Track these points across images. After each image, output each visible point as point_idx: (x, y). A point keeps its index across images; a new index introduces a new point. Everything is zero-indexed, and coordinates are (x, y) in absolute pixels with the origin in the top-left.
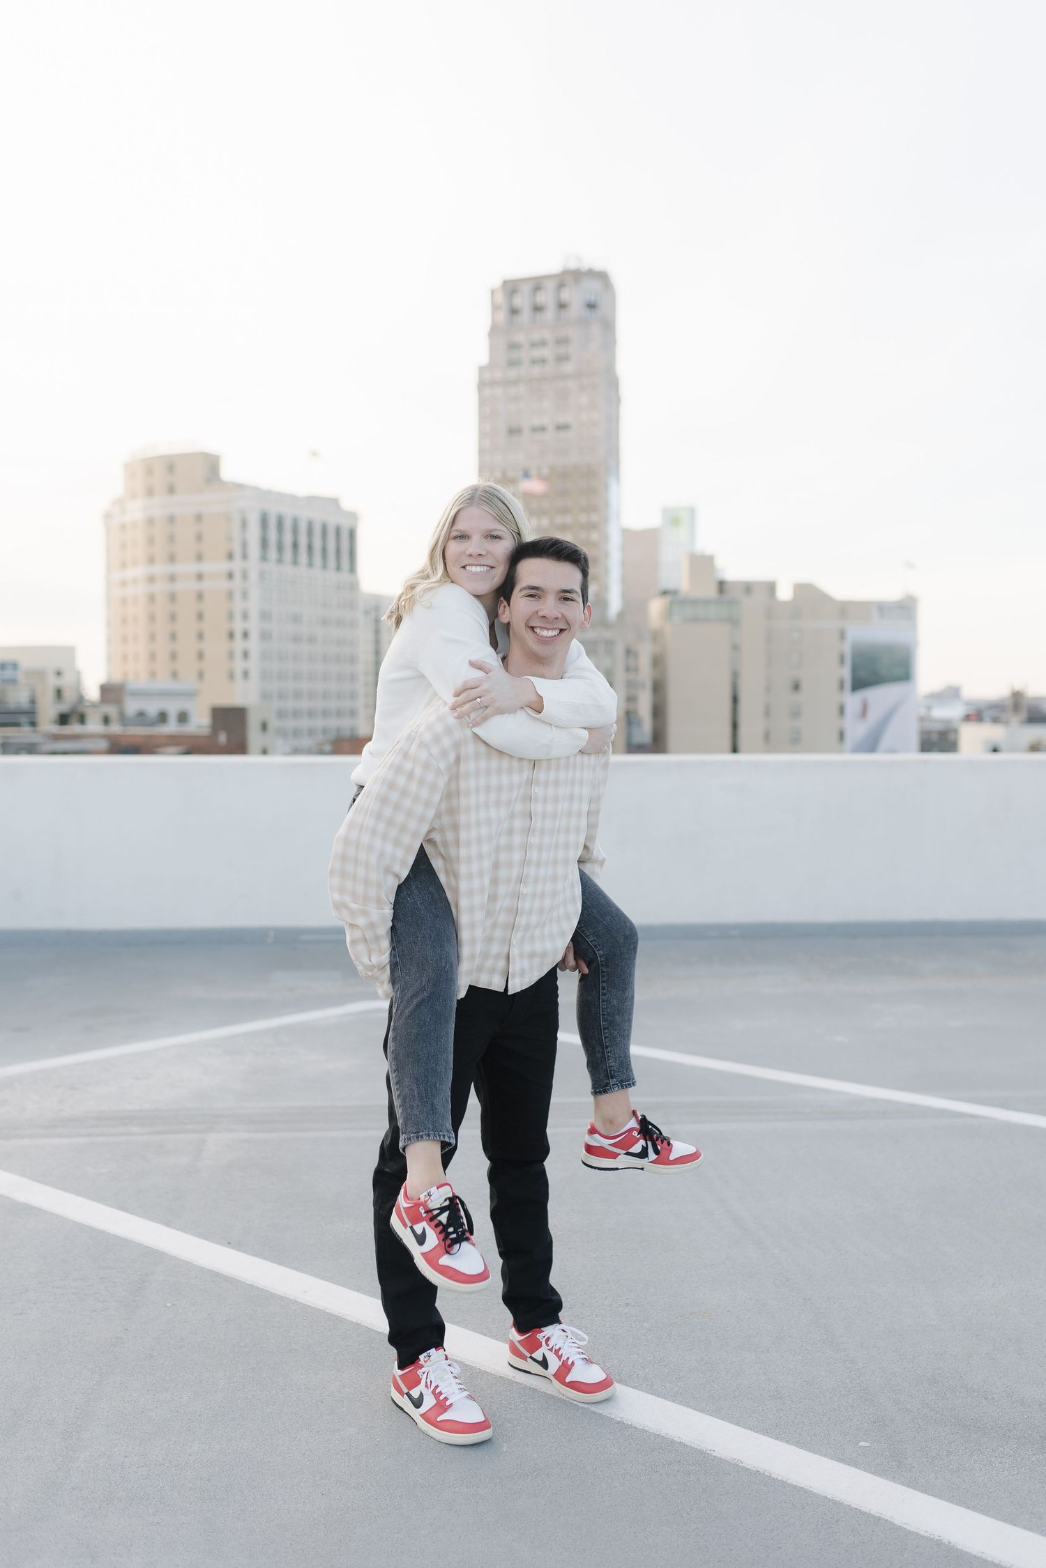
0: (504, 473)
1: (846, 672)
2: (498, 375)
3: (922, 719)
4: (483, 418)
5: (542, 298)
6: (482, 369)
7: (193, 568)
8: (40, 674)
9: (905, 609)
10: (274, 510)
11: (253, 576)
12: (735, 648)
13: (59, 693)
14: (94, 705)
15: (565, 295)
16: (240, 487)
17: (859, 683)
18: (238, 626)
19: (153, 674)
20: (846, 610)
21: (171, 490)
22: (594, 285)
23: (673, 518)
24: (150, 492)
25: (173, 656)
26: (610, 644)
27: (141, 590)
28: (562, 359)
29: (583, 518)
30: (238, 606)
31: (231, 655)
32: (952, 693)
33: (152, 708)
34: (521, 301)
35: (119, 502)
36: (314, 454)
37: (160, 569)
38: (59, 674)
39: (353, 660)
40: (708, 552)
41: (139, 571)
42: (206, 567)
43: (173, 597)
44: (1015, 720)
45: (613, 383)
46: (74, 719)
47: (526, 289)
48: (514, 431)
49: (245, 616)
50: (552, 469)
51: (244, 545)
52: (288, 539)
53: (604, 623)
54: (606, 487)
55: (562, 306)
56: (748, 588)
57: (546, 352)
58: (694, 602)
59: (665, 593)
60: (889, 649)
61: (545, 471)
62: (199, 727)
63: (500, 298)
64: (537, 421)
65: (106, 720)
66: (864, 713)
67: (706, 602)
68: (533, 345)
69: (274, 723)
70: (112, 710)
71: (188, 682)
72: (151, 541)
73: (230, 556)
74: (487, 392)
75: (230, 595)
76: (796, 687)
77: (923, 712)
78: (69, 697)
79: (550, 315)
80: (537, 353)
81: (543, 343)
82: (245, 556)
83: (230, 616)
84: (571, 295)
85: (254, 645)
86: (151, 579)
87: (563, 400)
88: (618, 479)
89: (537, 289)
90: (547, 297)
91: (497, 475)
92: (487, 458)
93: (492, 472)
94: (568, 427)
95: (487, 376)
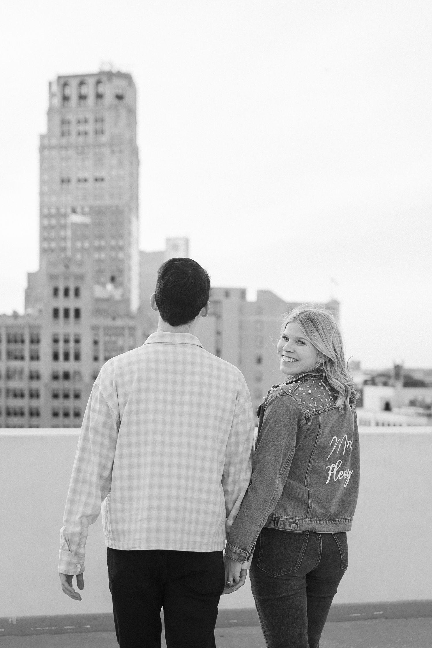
0: (58, 209)
2: (54, 142)
4: (43, 171)
5: (84, 90)
6: (42, 137)
9: (332, 309)
12: (218, 333)
15: (101, 89)
22: (122, 83)
23: (173, 244)
26: (132, 329)
28: (99, 132)
29: (113, 243)
34: (72, 91)
45: (135, 151)
47: (74, 83)
48: (65, 181)
50: (92, 208)
53: (129, 315)
54: (130, 222)
56: (227, 293)
57: (88, 127)
61: (87, 210)
63: (55, 88)
64: (81, 175)
68: (79, 122)
74: (46, 153)
76: (259, 361)
79: (90, 101)
80: (82, 128)
81: (86, 121)
84: (106, 89)
87: (99, 161)
88: (137, 217)
89: (82, 83)
90: (89, 90)
91: (53, 211)
92: (46, 199)
93: (49, 209)
94: (102, 180)
95: (46, 142)
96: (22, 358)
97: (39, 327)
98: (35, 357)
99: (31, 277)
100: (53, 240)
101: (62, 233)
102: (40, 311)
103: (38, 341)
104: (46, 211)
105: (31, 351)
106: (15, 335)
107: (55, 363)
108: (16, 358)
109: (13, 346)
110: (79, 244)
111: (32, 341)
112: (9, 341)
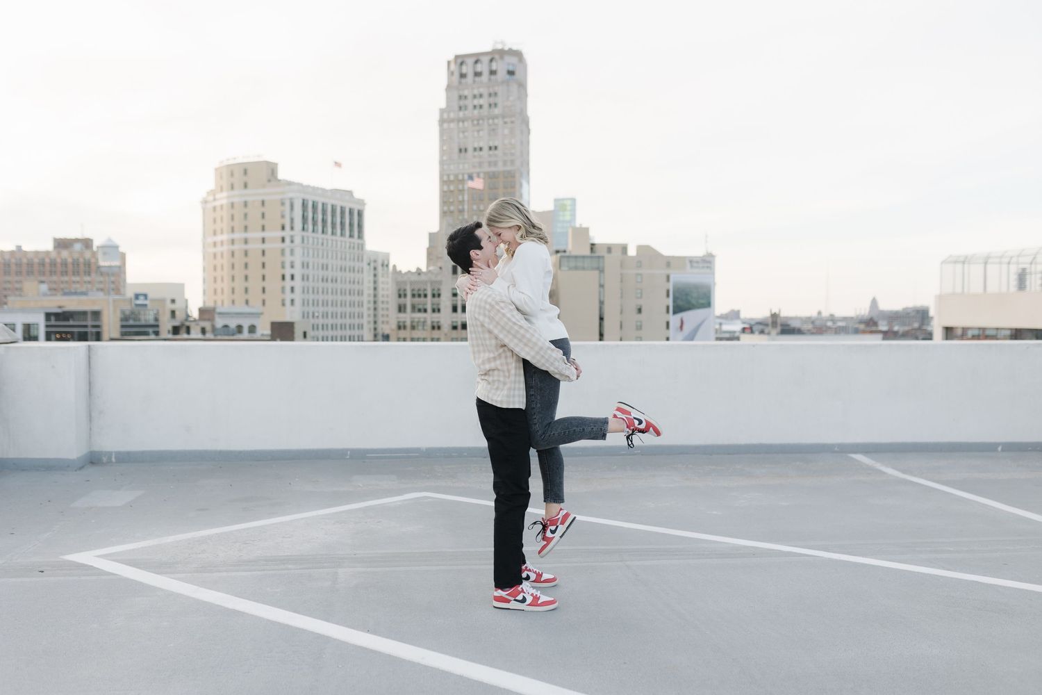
0: (456, 176)
1: (670, 302)
2: (452, 115)
3: (716, 331)
4: (443, 142)
5: (479, 68)
6: (442, 111)
7: (261, 235)
8: (163, 301)
9: (707, 262)
10: (310, 198)
11: (298, 240)
12: (602, 286)
13: (173, 313)
14: (195, 320)
15: (494, 66)
16: (290, 183)
17: (678, 309)
18: (288, 273)
19: (233, 302)
20: (669, 262)
21: (246, 186)
22: (514, 60)
23: (560, 204)
24: (232, 187)
25: (246, 290)
27: (225, 248)
28: (493, 105)
30: (288, 259)
31: (283, 289)
32: (735, 315)
33: (233, 324)
34: (468, 69)
35: (212, 193)
36: (337, 164)
37: (238, 235)
38: (173, 301)
39: (360, 293)
40: (584, 226)
41: (225, 237)
42: (266, 234)
43: (246, 253)
44: (774, 332)
45: (525, 122)
46: (183, 330)
47: (470, 61)
48: (463, 150)
49: (292, 267)
50: (486, 173)
51: (292, 220)
52: (320, 217)
54: (521, 185)
55: (493, 73)
56: (609, 249)
57: (482, 101)
58: (576, 257)
59: (557, 252)
60: (697, 287)
61: (483, 175)
62: (263, 335)
63: (453, 67)
64: (476, 145)
65: (203, 331)
66: (681, 327)
67: (584, 257)
68: (475, 97)
69: (310, 333)
70: (207, 325)
71: (256, 307)
72: (233, 218)
73: (283, 228)
74: (445, 125)
75: (283, 252)
76: (640, 311)
77: (717, 327)
78: (180, 316)
79: (485, 77)
80: (476, 102)
81: (481, 96)
82: (292, 228)
83: (283, 267)
84: (498, 66)
85: (298, 283)
86: (233, 242)
87: (493, 131)
88: (528, 182)
89: (476, 62)
90: (483, 67)
91: (452, 178)
92: (445, 167)
93: (448, 176)
94: (496, 148)
95: (445, 116)
96: (425, 311)
97: (440, 282)
98: (436, 310)
99: (432, 237)
100: (452, 203)
101: (460, 198)
102: (441, 268)
103: (439, 295)
104: (445, 178)
105: (433, 304)
106: (419, 290)
107: (454, 314)
108: (419, 310)
109: (417, 300)
110: (475, 207)
111: (434, 296)
112: (413, 296)
